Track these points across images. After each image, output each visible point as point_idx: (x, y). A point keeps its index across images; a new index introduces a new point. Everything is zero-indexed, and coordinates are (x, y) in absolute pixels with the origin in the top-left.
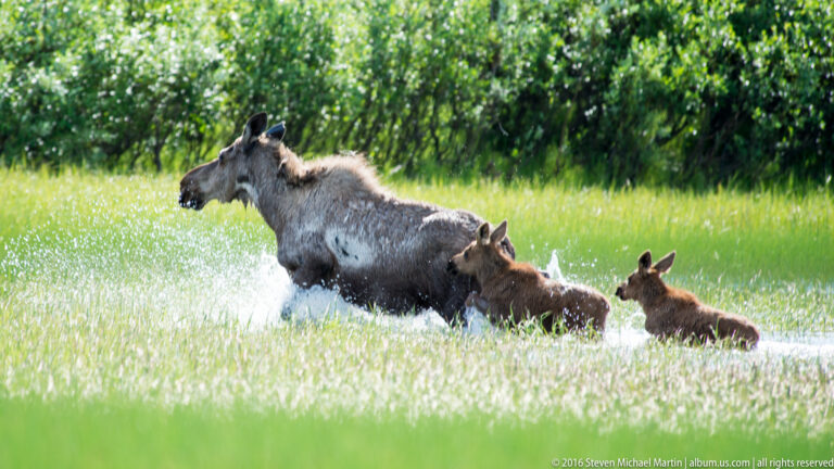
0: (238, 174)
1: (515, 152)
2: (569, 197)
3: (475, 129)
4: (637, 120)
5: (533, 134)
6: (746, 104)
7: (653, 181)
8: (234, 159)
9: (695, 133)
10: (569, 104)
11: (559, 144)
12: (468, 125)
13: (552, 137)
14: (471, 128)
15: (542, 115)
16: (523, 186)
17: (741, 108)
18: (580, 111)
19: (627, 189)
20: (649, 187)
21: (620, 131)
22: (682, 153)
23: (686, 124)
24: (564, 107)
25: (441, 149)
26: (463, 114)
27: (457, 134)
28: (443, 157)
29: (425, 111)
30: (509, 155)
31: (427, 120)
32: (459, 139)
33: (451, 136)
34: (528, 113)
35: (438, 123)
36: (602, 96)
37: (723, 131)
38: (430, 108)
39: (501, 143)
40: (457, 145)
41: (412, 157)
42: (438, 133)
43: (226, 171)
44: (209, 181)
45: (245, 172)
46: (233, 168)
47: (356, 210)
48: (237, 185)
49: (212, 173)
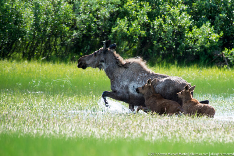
0: (101, 60)
1: (81, 53)
4: (119, 44)
5: (87, 48)
8: (99, 55)
9: (136, 48)
10: (98, 39)
13: (92, 48)
15: (89, 42)
18: (101, 41)
22: (132, 54)
23: (133, 45)
24: (96, 40)
25: (58, 52)
26: (64, 41)
27: (62, 47)
28: (58, 55)
29: (52, 40)
30: (79, 54)
31: (53, 43)
32: (63, 49)
33: (61, 48)
34: (85, 41)
35: (56, 44)
36: (108, 37)
37: (145, 48)
38: (54, 39)
39: (76, 50)
40: (63, 51)
41: (48, 55)
42: (56, 47)
43: (97, 58)
44: (90, 61)
45: (103, 59)
46: (99, 57)
47: (141, 76)
48: (100, 63)
49: (91, 58)
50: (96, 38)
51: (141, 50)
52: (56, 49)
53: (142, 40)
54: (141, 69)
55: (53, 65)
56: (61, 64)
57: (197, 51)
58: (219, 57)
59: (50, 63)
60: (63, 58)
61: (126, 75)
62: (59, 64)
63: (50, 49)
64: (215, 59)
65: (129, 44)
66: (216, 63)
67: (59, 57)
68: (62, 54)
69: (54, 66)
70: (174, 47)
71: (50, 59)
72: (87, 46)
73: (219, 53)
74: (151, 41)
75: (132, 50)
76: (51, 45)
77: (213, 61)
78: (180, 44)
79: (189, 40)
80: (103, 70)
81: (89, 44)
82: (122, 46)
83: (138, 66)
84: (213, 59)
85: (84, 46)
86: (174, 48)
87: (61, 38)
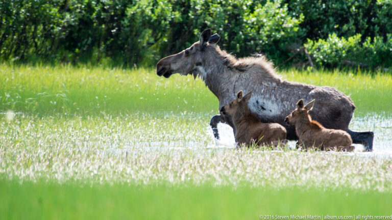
0: (196, 62)
1: (77, 50)
2: (106, 73)
3: (56, 38)
4: (138, 35)
5: (87, 42)
6: (192, 27)
7: (146, 65)
8: (194, 54)
9: (166, 41)
10: (103, 26)
11: (99, 46)
12: (53, 36)
13: (96, 42)
14: (54, 38)
15: (90, 32)
16: (83, 67)
17: (189, 28)
18: (109, 30)
19: (134, 68)
20: (145, 68)
21: (129, 39)
22: (160, 51)
23: (161, 36)
24: (100, 27)
25: (39, 48)
26: (49, 30)
27: (46, 41)
28: (39, 53)
29: (30, 29)
30: (73, 51)
31: (31, 34)
32: (47, 43)
33: (43, 42)
34: (83, 30)
35: (37, 35)
36: (120, 23)
37: (180, 40)
38: (33, 27)
39: (70, 45)
40: (47, 46)
41: (23, 53)
42: (36, 40)
43: (190, 60)
44: (177, 64)
45: (201, 60)
46: (194, 58)
47: (267, 87)
48: (195, 67)
49: (180, 60)
50: (100, 24)
51: (174, 43)
52: (36, 44)
53: (176, 29)
54: (265, 75)
55: (32, 69)
56: (45, 67)
57: (264, 43)
58: (299, 54)
59: (27, 66)
60: (47, 59)
61: (242, 84)
62: (43, 68)
63: (27, 43)
64: (292, 56)
65: (155, 35)
66: (294, 63)
67: (41, 56)
68: (46, 51)
69: (34, 71)
70: (226, 38)
71: (26, 60)
72: (88, 38)
73: (298, 48)
74: (191, 29)
75: (160, 43)
76: (28, 37)
77: (288, 60)
78: (236, 34)
79: (249, 27)
80: (200, 77)
81: (89, 35)
82: (143, 38)
83: (260, 71)
84: (288, 57)
85: (82, 38)
86: (226, 40)
87: (44, 25)
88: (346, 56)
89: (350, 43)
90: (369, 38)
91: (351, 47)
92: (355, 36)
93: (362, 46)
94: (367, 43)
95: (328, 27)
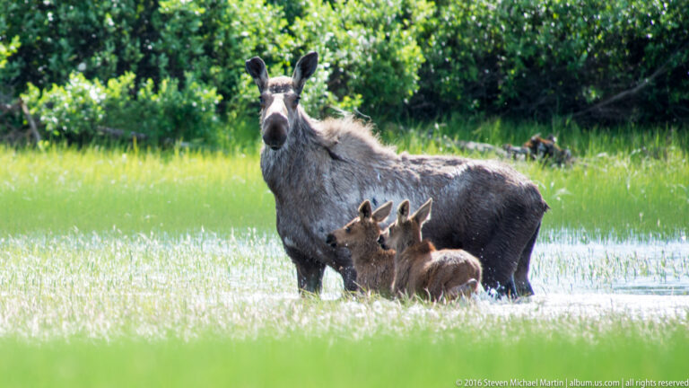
58: (10, 115)
73: (8, 102)
88: (104, 118)
89: (113, 91)
90: (150, 81)
91: (112, 99)
92: (122, 78)
93: (135, 98)
94: (146, 91)
95: (60, 59)
